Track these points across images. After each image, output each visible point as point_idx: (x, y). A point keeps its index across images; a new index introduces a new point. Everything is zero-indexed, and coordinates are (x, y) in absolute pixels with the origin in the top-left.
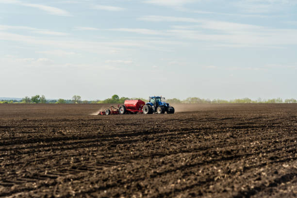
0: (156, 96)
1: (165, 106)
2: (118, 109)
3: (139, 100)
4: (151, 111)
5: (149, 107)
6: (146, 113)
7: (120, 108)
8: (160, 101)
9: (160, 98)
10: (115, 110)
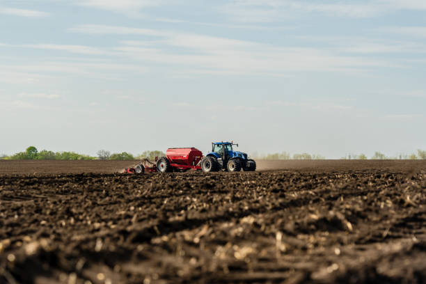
0: (225, 142)
1: (241, 159)
2: (156, 163)
3: (192, 148)
4: (216, 167)
5: (212, 160)
6: (207, 170)
7: (160, 161)
8: (230, 149)
9: (230, 144)
10: (150, 166)
